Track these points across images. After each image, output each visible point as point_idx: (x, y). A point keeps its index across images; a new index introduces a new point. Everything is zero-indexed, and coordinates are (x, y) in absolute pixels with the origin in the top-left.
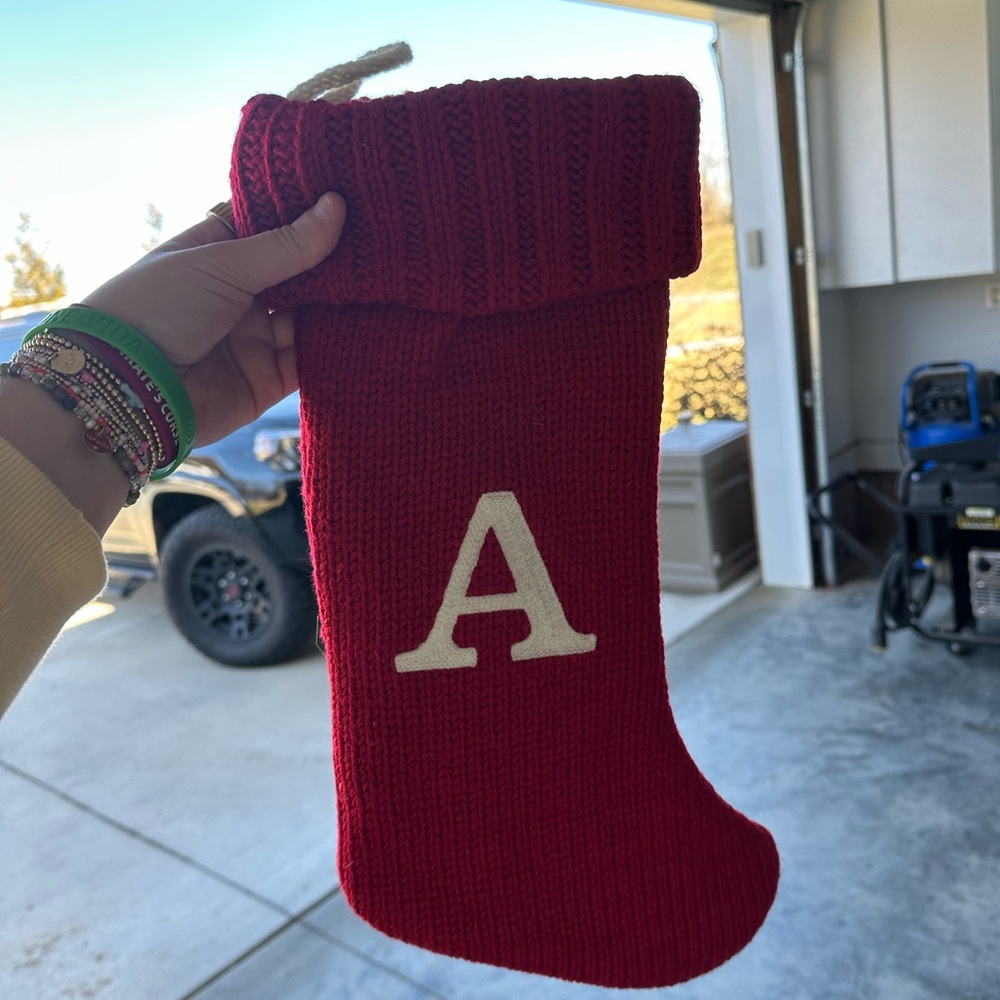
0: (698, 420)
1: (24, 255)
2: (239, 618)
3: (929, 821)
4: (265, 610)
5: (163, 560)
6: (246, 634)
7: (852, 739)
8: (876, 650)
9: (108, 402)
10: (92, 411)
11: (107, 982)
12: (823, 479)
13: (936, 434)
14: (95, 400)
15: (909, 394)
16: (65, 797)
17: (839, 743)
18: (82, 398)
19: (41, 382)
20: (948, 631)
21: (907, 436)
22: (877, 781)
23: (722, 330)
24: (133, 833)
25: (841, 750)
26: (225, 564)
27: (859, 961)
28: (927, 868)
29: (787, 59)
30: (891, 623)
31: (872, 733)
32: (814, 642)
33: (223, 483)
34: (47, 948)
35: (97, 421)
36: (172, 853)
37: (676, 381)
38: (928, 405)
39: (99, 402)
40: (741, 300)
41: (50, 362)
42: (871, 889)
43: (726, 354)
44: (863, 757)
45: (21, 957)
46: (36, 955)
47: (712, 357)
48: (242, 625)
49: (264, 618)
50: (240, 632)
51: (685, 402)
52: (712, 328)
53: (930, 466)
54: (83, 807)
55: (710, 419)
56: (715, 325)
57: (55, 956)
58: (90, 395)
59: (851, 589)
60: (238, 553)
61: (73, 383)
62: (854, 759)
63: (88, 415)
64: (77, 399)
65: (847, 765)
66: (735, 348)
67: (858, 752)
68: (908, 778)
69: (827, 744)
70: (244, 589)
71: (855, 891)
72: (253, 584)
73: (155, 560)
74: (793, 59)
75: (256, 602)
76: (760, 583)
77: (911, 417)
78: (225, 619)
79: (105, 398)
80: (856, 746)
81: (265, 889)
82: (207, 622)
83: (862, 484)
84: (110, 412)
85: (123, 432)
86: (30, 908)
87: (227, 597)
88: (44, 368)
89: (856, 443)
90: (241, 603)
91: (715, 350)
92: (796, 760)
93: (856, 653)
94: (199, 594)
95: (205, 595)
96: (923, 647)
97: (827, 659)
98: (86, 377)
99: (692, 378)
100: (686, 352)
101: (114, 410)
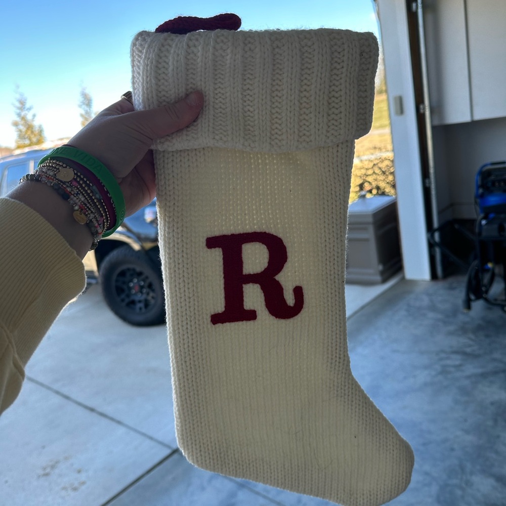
0: (369, 196)
1: (23, 122)
2: (140, 301)
3: (496, 397)
4: (153, 298)
5: (101, 273)
6: (144, 310)
7: (454, 356)
8: (465, 311)
9: (85, 196)
10: (77, 201)
11: (83, 483)
12: (436, 224)
13: (494, 200)
14: (78, 195)
15: (479, 179)
16: (57, 393)
17: (448, 358)
18: (72, 194)
19: (52, 185)
20: (502, 301)
21: (478, 200)
22: (468, 377)
23: (380, 149)
24: (92, 410)
25: (448, 362)
26: (132, 275)
27: (462, 468)
28: (496, 421)
29: (414, 5)
30: (472, 297)
31: (465, 354)
32: (433, 308)
33: (129, 234)
34: (53, 467)
35: (80, 206)
36: (112, 419)
37: (356, 176)
38: (490, 184)
39: (81, 196)
40: (392, 133)
41: (55, 175)
42: (467, 432)
43: (382, 161)
44: (460, 365)
45: (41, 472)
46: (48, 470)
47: (375, 163)
48: (142, 305)
49: (152, 302)
50: (140, 309)
51: (361, 186)
52: (375, 148)
53: (492, 216)
54: (67, 398)
55: (375, 195)
56: (376, 146)
57: (57, 471)
58: (76, 193)
59: (451, 280)
60: (138, 269)
61: (67, 186)
62: (455, 366)
63: (75, 203)
64: (70, 194)
65: (452, 369)
66: (387, 158)
67: (457, 363)
68: (483, 376)
69: (441, 359)
70: (142, 287)
71: (459, 433)
72: (146, 284)
73: (97, 274)
74: (417, 5)
75: (148, 294)
76: (403, 278)
77: (481, 191)
78: (133, 302)
79: (83, 194)
80: (456, 360)
81: (159, 436)
82: (124, 304)
83: (456, 226)
84: (86, 202)
85: (92, 212)
86: (44, 447)
87: (133, 291)
88: (52, 178)
89: (452, 205)
90: (141, 294)
91: (376, 159)
92: (426, 367)
93: (454, 313)
94: (120, 290)
95: (122, 291)
96: (489, 309)
97: (440, 316)
98: (74, 183)
99: (365, 174)
100: (361, 161)
101: (88, 201)
